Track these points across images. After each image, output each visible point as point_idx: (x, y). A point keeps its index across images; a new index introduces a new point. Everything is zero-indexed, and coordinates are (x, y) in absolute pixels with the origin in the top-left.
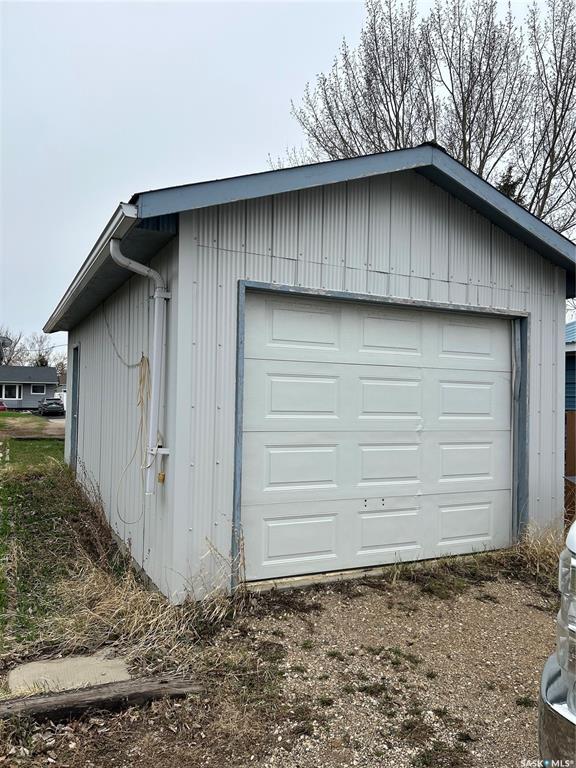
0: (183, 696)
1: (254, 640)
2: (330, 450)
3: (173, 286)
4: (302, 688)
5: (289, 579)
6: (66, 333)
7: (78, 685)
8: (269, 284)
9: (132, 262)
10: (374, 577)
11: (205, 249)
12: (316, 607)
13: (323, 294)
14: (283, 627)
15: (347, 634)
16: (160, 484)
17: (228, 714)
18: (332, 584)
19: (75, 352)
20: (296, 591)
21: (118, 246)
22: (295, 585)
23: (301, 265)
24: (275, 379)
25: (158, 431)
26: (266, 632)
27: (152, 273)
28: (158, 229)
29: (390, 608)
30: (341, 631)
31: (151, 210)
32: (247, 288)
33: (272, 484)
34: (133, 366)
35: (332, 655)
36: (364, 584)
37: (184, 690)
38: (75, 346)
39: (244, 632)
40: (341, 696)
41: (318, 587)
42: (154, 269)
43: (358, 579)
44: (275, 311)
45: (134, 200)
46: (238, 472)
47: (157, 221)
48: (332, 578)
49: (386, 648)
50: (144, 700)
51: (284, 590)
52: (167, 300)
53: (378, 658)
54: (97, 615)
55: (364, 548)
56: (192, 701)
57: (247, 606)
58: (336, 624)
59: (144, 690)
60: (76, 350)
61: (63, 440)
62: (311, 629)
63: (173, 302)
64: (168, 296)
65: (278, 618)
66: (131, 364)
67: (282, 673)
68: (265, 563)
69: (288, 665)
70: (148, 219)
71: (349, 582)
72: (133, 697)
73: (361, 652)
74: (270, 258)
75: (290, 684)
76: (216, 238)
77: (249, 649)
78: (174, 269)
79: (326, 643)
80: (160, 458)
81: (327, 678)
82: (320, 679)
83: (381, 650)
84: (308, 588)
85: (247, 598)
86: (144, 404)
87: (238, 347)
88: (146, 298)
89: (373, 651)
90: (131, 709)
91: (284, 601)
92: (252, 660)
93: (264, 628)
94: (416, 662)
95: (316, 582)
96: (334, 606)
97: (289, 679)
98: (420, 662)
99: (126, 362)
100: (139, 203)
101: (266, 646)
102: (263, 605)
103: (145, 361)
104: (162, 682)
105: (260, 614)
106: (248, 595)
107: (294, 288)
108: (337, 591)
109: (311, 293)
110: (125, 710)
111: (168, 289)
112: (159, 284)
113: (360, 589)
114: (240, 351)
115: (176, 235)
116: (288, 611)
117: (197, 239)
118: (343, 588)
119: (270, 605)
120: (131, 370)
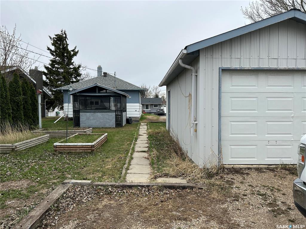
0: (202, 189)
1: (225, 180)
2: (255, 123)
3: (198, 71)
4: (238, 192)
5: (239, 165)
6: (166, 86)
7: (174, 182)
8: (230, 68)
9: (186, 65)
10: (271, 168)
11: (208, 59)
12: (248, 174)
13: (251, 69)
14: (235, 177)
15: (256, 182)
16: (195, 132)
17: (214, 194)
18: (254, 168)
19: (169, 93)
20: (241, 169)
21: (181, 61)
22: (240, 167)
23: (242, 60)
24: (233, 99)
25: (194, 117)
26: (229, 178)
27: (192, 68)
28: (193, 55)
29: (275, 176)
30: (255, 180)
31: (191, 50)
32: (222, 70)
33: (232, 134)
34: (187, 97)
35: (250, 186)
36: (267, 169)
37: (202, 187)
38: (169, 90)
39: (222, 177)
40: (250, 195)
41: (249, 169)
42: (193, 67)
43: (265, 168)
44: (233, 76)
45: (186, 48)
46: (220, 129)
47: (193, 53)
48: (255, 166)
49: (270, 186)
50: (192, 188)
51: (237, 168)
52: (196, 76)
53: (266, 188)
54: (178, 168)
55: (268, 158)
56: (204, 190)
57: (223, 171)
58: (253, 178)
59: (191, 185)
60: (169, 92)
61: (166, 123)
62: (244, 179)
63: (198, 76)
64: (197, 74)
65: (233, 175)
66: (186, 96)
67: (232, 188)
68: (230, 159)
69: (235, 186)
70: (190, 53)
71: (261, 168)
72: (188, 186)
73: (260, 186)
74: (230, 59)
75: (234, 191)
76: (211, 55)
77: (223, 181)
78: (198, 66)
79: (249, 183)
80: (195, 124)
81: (246, 190)
82: (244, 190)
83: (267, 186)
84: (245, 169)
85: (224, 169)
86: (190, 108)
87: (219, 89)
88: (190, 75)
89: (265, 187)
90: (188, 189)
91: (236, 171)
92: (223, 184)
93: (229, 177)
94: (280, 191)
95: (249, 167)
96: (254, 174)
97: (234, 189)
98: (281, 191)
99: (185, 95)
100: (187, 49)
101: (228, 181)
102: (229, 171)
103: (190, 95)
104: (196, 185)
105: (228, 174)
106: (224, 168)
107: (239, 68)
108: (256, 170)
109: (246, 69)
110: (186, 189)
111: (197, 72)
112: (194, 71)
113: (264, 170)
114: (220, 90)
115: (199, 55)
116: (237, 174)
117: (205, 56)
118: (259, 170)
119: (231, 172)
120: (186, 98)
